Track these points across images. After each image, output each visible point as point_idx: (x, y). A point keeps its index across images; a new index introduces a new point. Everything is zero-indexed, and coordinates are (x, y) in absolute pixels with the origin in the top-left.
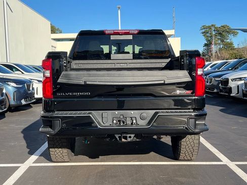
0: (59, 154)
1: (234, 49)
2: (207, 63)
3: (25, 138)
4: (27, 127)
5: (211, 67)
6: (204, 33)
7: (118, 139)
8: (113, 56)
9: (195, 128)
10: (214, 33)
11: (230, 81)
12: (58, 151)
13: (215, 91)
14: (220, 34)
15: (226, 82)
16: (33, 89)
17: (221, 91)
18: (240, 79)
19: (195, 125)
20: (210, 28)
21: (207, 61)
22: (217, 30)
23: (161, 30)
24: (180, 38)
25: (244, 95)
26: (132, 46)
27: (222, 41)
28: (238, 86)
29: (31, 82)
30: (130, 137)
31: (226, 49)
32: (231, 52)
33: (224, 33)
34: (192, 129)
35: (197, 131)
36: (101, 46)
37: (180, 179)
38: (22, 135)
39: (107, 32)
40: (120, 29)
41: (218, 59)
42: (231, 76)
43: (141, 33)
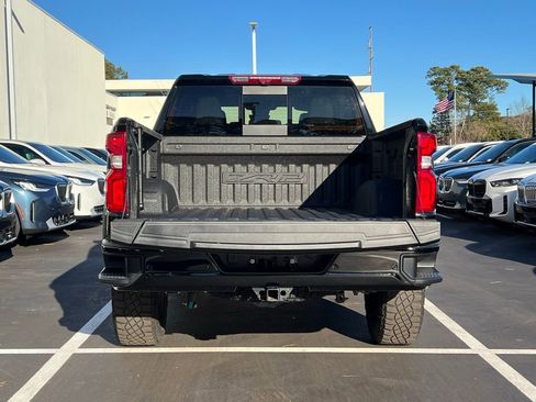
0: (135, 328)
1: (499, 119)
2: (440, 148)
3: (59, 297)
4: (61, 277)
5: (449, 156)
6: (436, 84)
7: (259, 297)
8: (247, 129)
9: (415, 275)
11: (488, 185)
12: (132, 323)
13: (457, 206)
14: (468, 85)
15: (480, 188)
16: (71, 196)
17: (470, 207)
18: (510, 182)
19: (416, 270)
20: (447, 72)
21: (441, 143)
22: (461, 77)
23: (347, 77)
24: (382, 94)
25: (518, 216)
26: (286, 108)
27: (473, 101)
28: (505, 197)
29: (66, 182)
30: (283, 293)
31: (482, 118)
32: (492, 125)
33: (476, 85)
34: (409, 278)
35: (419, 281)
36: (223, 108)
37: (384, 381)
38: (52, 292)
39: (234, 80)
40: (255, 73)
41: (465, 139)
42: (491, 175)
43: (306, 81)
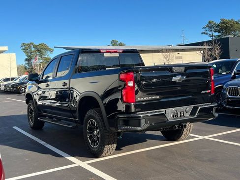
6: (25, 50)
10: (33, 49)
14: (39, 50)
20: (29, 45)
24: (15, 54)
27: (41, 57)
33: (42, 50)
